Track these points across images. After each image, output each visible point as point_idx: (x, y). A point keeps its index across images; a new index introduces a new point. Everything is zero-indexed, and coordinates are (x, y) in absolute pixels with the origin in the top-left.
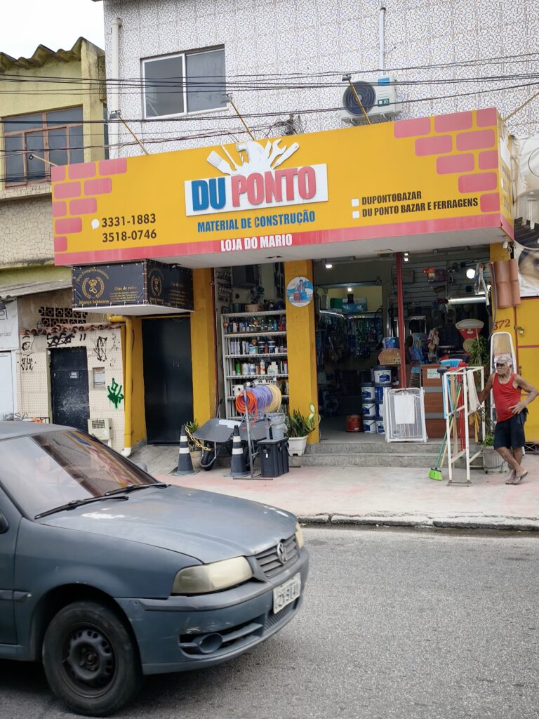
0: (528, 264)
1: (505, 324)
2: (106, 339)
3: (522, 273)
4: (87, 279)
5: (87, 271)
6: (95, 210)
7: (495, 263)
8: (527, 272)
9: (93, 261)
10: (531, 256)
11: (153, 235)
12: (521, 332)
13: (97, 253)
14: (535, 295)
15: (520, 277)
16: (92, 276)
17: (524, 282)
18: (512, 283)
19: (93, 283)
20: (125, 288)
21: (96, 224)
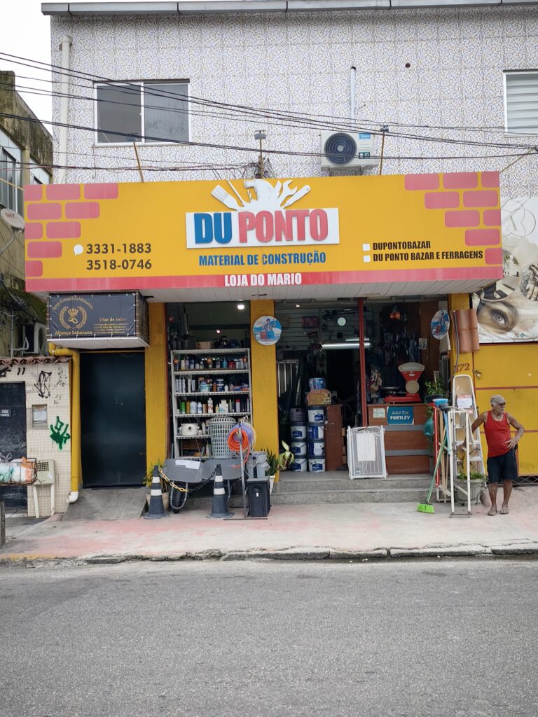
0: (486, 314)
1: (465, 367)
2: (50, 374)
3: (480, 322)
4: (65, 309)
5: (66, 300)
6: (78, 234)
7: (456, 311)
8: (484, 321)
9: (74, 289)
10: (488, 307)
11: (148, 265)
12: (479, 375)
13: (79, 281)
14: (491, 342)
15: (479, 326)
16: (71, 305)
17: (482, 330)
18: (472, 330)
19: (73, 313)
20: (112, 320)
21: (79, 249)
